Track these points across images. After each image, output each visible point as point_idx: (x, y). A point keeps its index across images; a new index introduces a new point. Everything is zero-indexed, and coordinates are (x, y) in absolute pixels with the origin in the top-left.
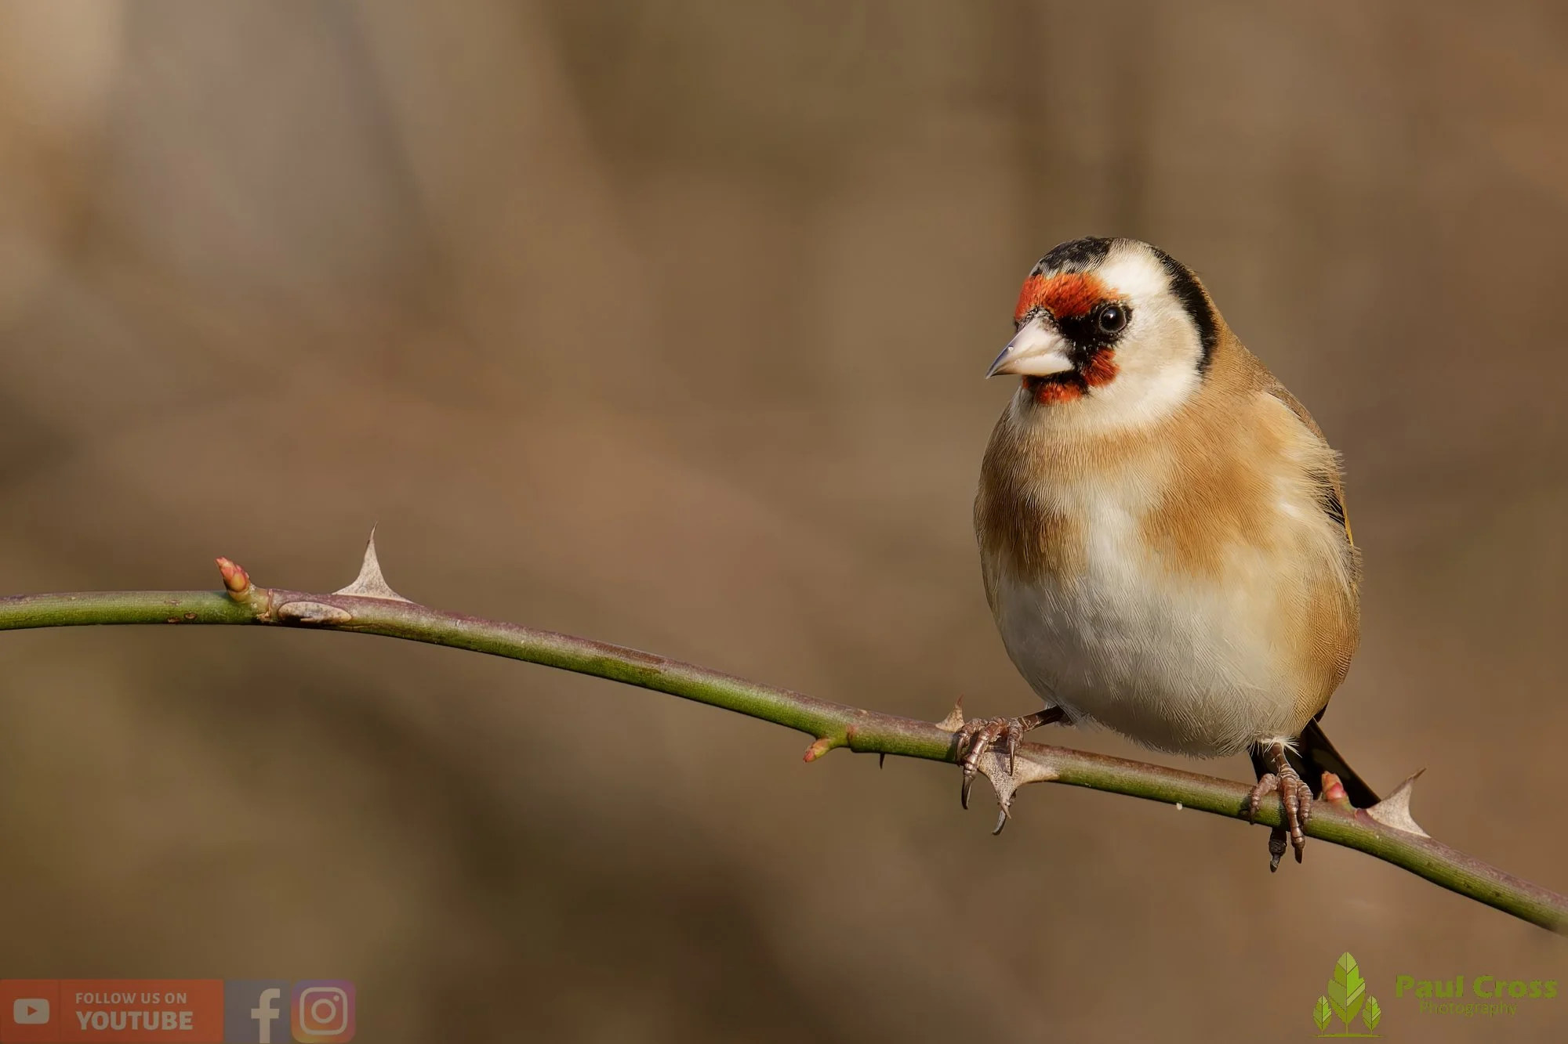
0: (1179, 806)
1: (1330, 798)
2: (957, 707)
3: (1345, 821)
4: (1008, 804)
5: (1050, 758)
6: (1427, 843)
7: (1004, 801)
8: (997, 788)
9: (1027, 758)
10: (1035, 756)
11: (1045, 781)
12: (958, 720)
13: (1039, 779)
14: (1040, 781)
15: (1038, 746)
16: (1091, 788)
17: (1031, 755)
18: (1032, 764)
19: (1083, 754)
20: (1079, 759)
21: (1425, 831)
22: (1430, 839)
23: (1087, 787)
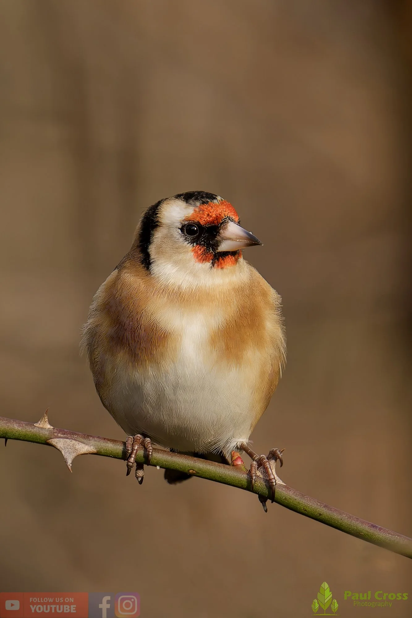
0: (158, 468)
1: (235, 464)
2: (45, 415)
3: (242, 476)
4: (71, 465)
5: (92, 442)
6: (284, 488)
7: (69, 464)
8: (65, 457)
9: (82, 442)
10: (85, 441)
11: (90, 454)
12: (45, 422)
13: (87, 452)
14: (87, 454)
15: (86, 436)
16: (113, 457)
17: (83, 440)
18: (83, 445)
19: (109, 440)
20: (107, 443)
21: (283, 482)
22: (286, 486)
23: (111, 457)
